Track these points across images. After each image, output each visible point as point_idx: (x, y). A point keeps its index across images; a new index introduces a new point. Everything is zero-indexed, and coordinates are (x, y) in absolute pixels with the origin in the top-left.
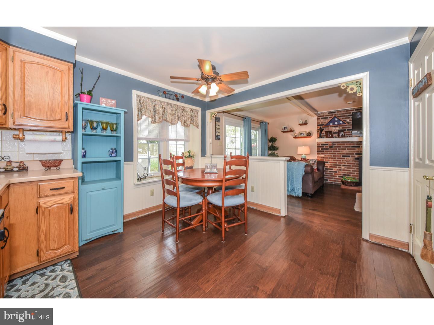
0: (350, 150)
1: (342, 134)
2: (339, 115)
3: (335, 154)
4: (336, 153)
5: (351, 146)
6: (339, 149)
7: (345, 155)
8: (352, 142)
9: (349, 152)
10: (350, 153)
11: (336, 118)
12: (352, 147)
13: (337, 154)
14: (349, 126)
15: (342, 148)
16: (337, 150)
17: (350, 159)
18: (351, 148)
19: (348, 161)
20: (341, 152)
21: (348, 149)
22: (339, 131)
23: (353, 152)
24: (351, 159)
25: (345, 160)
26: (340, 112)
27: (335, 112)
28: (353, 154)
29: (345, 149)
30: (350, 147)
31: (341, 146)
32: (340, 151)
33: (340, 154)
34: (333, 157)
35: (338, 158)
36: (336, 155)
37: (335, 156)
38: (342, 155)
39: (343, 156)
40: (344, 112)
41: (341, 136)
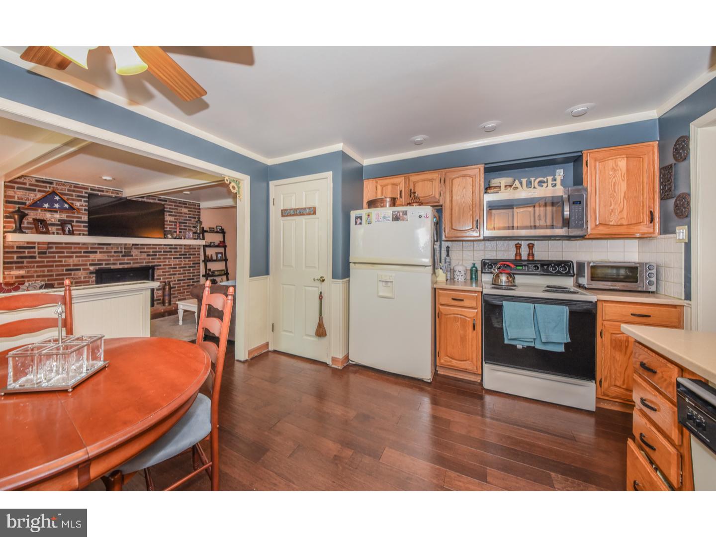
0: (81, 259)
1: (69, 228)
2: (61, 190)
3: (52, 266)
4: (54, 264)
5: (83, 251)
6: (59, 257)
7: (72, 267)
8: (84, 244)
9: (79, 261)
10: (81, 263)
11: (57, 195)
12: (84, 252)
13: (57, 266)
14: (80, 216)
15: (66, 254)
16: (57, 259)
17: (80, 274)
18: (82, 254)
19: (77, 279)
20: (63, 263)
21: (77, 257)
23: (86, 261)
24: (82, 275)
25: (72, 276)
26: (64, 185)
27: (51, 183)
28: (86, 265)
29: (72, 257)
30: (80, 252)
31: (65, 250)
32: (61, 261)
33: (62, 266)
34: (46, 273)
35: (57, 275)
36: (54, 268)
37: (51, 271)
38: (65, 268)
39: (67, 270)
40: (70, 187)
41: (67, 232)
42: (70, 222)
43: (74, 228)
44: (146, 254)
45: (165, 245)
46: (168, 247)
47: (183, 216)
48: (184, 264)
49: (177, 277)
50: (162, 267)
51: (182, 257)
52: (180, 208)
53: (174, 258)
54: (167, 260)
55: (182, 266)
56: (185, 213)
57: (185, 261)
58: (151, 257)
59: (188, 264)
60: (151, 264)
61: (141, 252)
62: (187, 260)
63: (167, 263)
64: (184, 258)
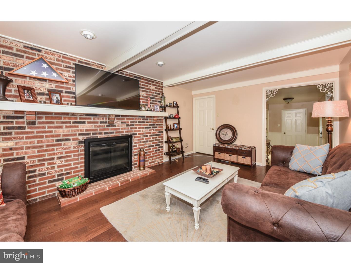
0: (70, 129)
1: (57, 98)
2: (50, 59)
3: (42, 137)
4: (44, 134)
5: (72, 121)
6: (49, 127)
7: (62, 138)
8: (73, 114)
9: (69, 131)
10: (70, 133)
11: (45, 62)
12: (74, 123)
13: (47, 136)
14: (69, 86)
15: (55, 125)
16: (47, 129)
17: (70, 144)
18: (72, 124)
19: (67, 149)
20: (53, 134)
21: (66, 127)
22: (51, 92)
23: (75, 131)
24: (71, 145)
25: (62, 147)
26: (52, 54)
27: (40, 51)
28: (75, 135)
29: (61, 127)
30: (70, 123)
31: (55, 121)
32: (51, 132)
33: (53, 136)
34: (36, 144)
35: (48, 146)
37: (42, 142)
38: (55, 139)
39: (57, 140)
40: (58, 57)
41: (55, 101)
42: (59, 92)
43: (63, 99)
44: (126, 124)
45: (140, 116)
46: (142, 118)
47: (152, 92)
48: (153, 133)
49: (148, 144)
50: (138, 135)
51: (152, 126)
52: (150, 85)
53: (146, 128)
54: (141, 130)
55: (152, 134)
56: (153, 90)
57: (153, 130)
58: (129, 127)
59: (155, 133)
60: (129, 133)
61: (122, 123)
62: (155, 129)
63: (141, 132)
64: (153, 127)
